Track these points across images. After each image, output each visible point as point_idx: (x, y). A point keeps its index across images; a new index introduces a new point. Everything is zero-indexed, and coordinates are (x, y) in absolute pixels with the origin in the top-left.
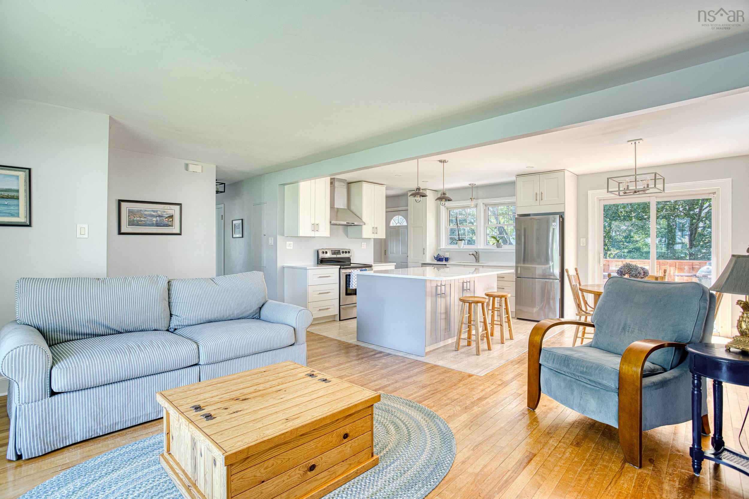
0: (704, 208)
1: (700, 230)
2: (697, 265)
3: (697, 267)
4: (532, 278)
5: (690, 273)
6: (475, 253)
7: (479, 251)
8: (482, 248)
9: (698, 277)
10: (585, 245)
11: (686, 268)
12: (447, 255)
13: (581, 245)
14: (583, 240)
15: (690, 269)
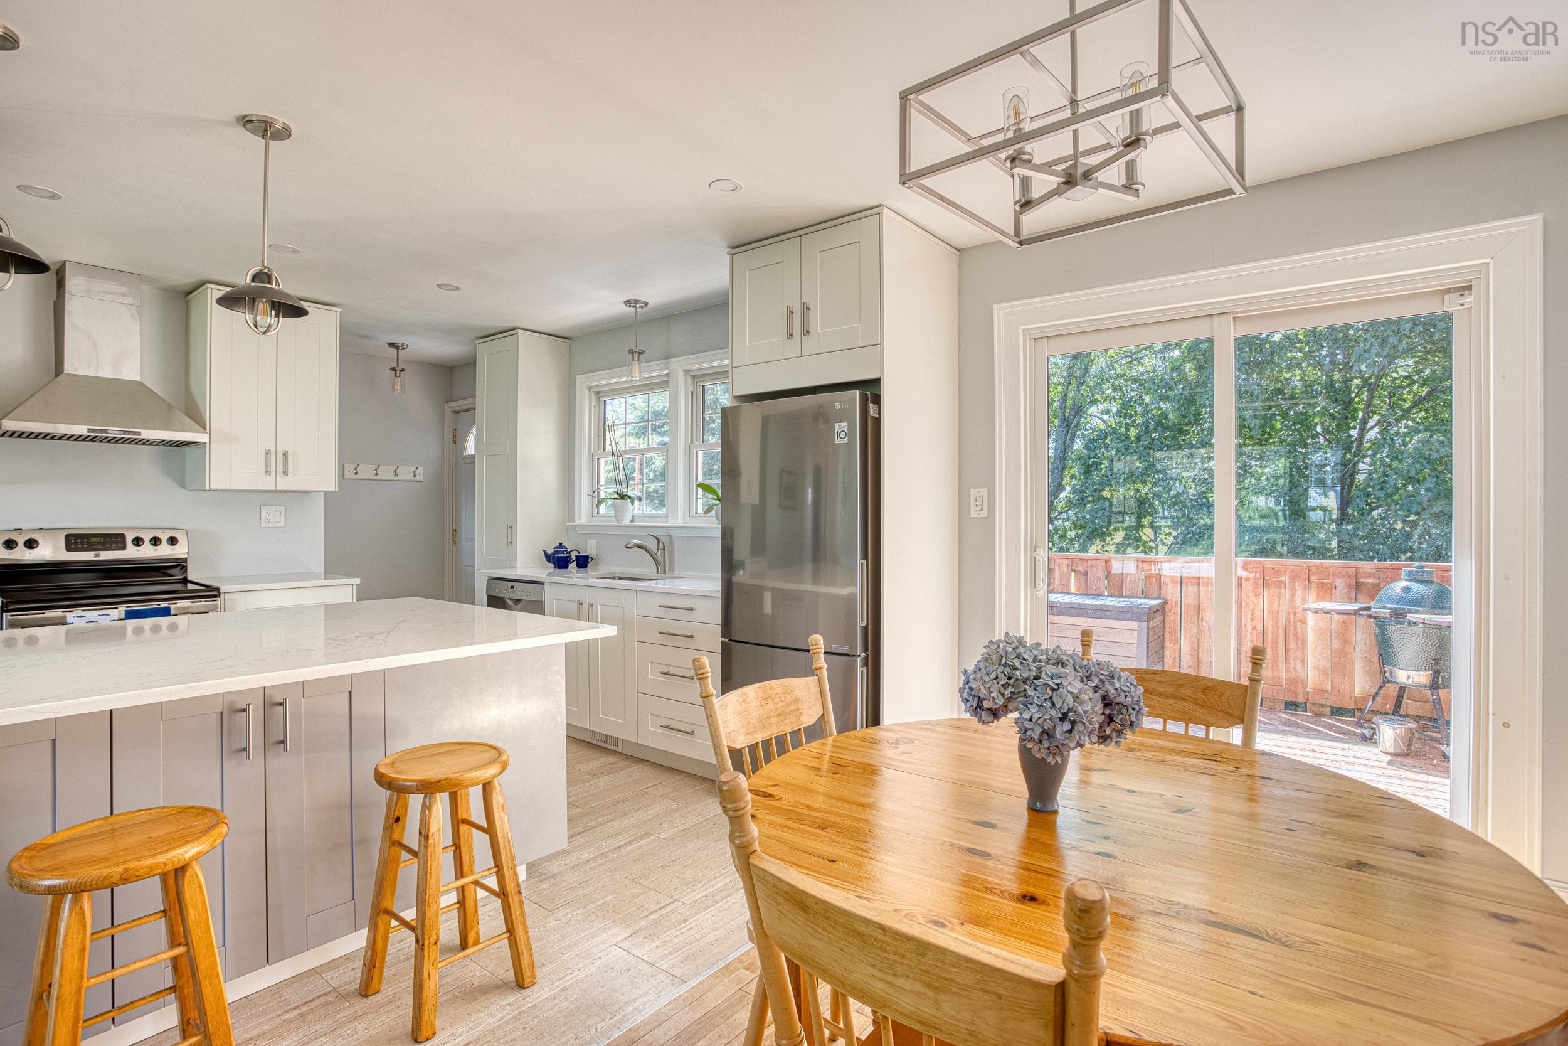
0: (1368, 427)
1: (1361, 478)
2: (1370, 575)
3: (1370, 580)
4: (773, 647)
5: (1350, 600)
6: (652, 545)
7: (673, 533)
8: (680, 522)
9: (1375, 618)
10: (984, 514)
11: (1340, 583)
12: (590, 548)
13: (974, 514)
14: (978, 494)
15: (1350, 587)
